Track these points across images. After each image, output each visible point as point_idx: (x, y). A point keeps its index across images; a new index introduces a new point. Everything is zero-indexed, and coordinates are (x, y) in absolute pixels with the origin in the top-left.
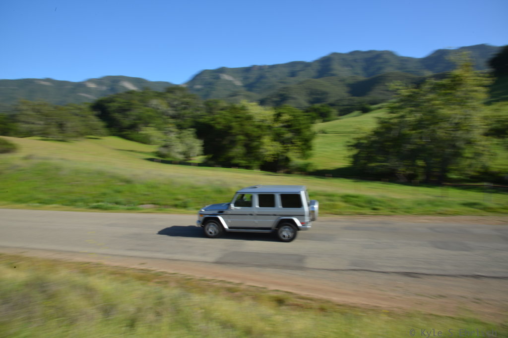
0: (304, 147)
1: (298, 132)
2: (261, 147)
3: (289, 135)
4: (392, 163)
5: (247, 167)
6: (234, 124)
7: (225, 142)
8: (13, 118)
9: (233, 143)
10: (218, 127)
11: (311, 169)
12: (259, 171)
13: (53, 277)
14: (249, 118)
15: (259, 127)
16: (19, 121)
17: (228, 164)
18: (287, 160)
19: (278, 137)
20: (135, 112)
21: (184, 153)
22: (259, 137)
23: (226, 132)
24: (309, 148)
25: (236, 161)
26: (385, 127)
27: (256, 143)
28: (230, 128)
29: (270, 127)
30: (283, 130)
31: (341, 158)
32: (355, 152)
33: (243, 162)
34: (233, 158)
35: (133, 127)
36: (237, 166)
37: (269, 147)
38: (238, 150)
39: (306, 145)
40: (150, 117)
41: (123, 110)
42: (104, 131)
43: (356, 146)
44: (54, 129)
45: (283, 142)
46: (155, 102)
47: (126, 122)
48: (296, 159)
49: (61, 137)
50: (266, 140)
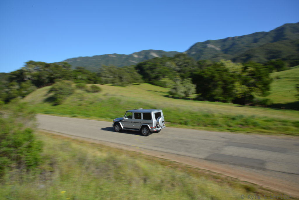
0: (264, 88)
1: (259, 79)
2: (234, 88)
3: (253, 81)
5: (224, 101)
6: (216, 75)
7: (210, 86)
8: (99, 75)
9: (215, 86)
10: (206, 76)
11: (268, 103)
12: (232, 104)
13: (118, 157)
14: (226, 70)
15: (232, 76)
16: (102, 76)
17: (212, 99)
18: (252, 97)
19: (245, 82)
20: (158, 69)
21: (185, 93)
22: (233, 82)
23: (212, 79)
24: (268, 89)
25: (216, 97)
27: (230, 86)
28: (214, 77)
29: (239, 76)
30: (249, 77)
31: (292, 96)
33: (221, 98)
34: (215, 95)
35: (157, 78)
36: (218, 100)
37: (239, 89)
38: (218, 91)
40: (166, 72)
41: (151, 69)
42: (142, 80)
44: (117, 80)
45: (248, 86)
46: (168, 63)
47: (153, 75)
48: (257, 96)
49: (120, 84)
50: (237, 84)
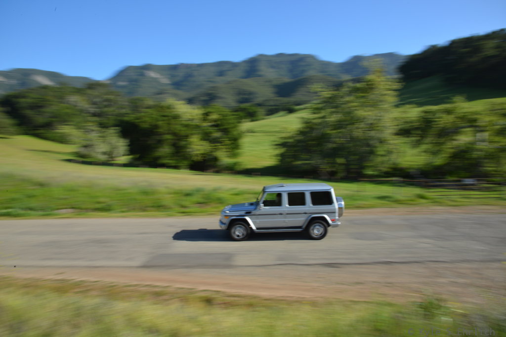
0: (232, 146)
1: (225, 131)
2: (189, 146)
3: (217, 135)
4: (316, 161)
5: (176, 167)
6: (160, 123)
7: (151, 142)
9: (160, 142)
10: (144, 126)
11: (238, 168)
12: (188, 171)
14: (176, 117)
15: (186, 126)
17: (155, 164)
18: (216, 159)
19: (206, 137)
20: (51, 109)
21: (107, 154)
22: (187, 136)
23: (152, 131)
24: (237, 147)
25: (162, 161)
26: (309, 129)
27: (183, 143)
28: (156, 127)
29: (197, 127)
30: (211, 130)
31: (267, 156)
32: (281, 150)
33: (171, 162)
34: (159, 158)
36: (165, 166)
37: (198, 147)
38: (165, 150)
39: (234, 144)
40: (68, 114)
41: (37, 107)
42: (13, 129)
43: (283, 145)
45: (212, 141)
46: (74, 99)
48: (225, 159)
50: (195, 139)
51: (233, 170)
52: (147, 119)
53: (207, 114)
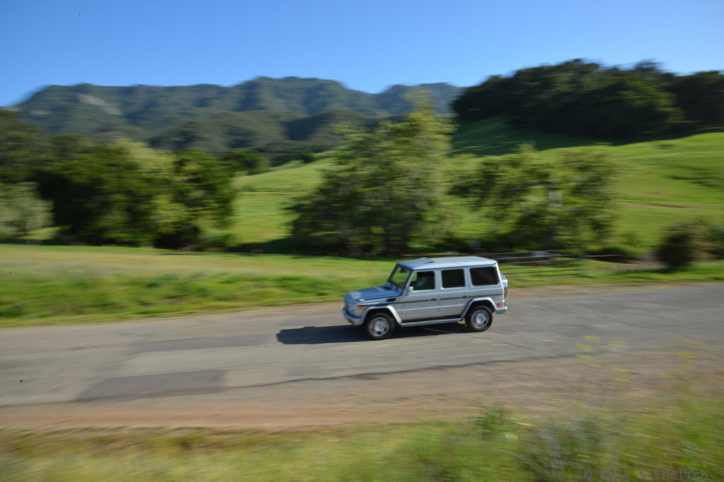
0: (222, 211)
1: (210, 189)
2: (153, 211)
3: (198, 194)
4: (344, 231)
5: (132, 244)
6: (105, 176)
7: (91, 205)
9: (106, 206)
10: (78, 180)
11: (232, 243)
12: (152, 249)
14: (132, 167)
15: (149, 180)
17: (98, 239)
18: (196, 230)
19: (180, 197)
22: (150, 197)
23: (93, 188)
24: (229, 212)
25: (110, 235)
26: (332, 185)
27: (144, 207)
28: (100, 182)
29: (167, 182)
30: (188, 186)
31: (274, 226)
32: (294, 217)
33: (124, 236)
34: (105, 229)
36: (115, 242)
37: (167, 212)
38: (114, 218)
39: (224, 208)
43: (296, 208)
45: (191, 203)
48: (210, 229)
50: (162, 201)
51: (223, 247)
52: (83, 169)
53: (181, 163)
